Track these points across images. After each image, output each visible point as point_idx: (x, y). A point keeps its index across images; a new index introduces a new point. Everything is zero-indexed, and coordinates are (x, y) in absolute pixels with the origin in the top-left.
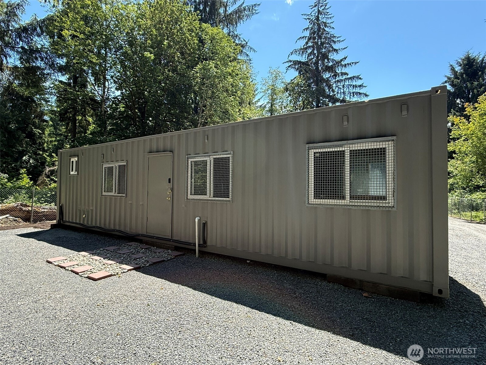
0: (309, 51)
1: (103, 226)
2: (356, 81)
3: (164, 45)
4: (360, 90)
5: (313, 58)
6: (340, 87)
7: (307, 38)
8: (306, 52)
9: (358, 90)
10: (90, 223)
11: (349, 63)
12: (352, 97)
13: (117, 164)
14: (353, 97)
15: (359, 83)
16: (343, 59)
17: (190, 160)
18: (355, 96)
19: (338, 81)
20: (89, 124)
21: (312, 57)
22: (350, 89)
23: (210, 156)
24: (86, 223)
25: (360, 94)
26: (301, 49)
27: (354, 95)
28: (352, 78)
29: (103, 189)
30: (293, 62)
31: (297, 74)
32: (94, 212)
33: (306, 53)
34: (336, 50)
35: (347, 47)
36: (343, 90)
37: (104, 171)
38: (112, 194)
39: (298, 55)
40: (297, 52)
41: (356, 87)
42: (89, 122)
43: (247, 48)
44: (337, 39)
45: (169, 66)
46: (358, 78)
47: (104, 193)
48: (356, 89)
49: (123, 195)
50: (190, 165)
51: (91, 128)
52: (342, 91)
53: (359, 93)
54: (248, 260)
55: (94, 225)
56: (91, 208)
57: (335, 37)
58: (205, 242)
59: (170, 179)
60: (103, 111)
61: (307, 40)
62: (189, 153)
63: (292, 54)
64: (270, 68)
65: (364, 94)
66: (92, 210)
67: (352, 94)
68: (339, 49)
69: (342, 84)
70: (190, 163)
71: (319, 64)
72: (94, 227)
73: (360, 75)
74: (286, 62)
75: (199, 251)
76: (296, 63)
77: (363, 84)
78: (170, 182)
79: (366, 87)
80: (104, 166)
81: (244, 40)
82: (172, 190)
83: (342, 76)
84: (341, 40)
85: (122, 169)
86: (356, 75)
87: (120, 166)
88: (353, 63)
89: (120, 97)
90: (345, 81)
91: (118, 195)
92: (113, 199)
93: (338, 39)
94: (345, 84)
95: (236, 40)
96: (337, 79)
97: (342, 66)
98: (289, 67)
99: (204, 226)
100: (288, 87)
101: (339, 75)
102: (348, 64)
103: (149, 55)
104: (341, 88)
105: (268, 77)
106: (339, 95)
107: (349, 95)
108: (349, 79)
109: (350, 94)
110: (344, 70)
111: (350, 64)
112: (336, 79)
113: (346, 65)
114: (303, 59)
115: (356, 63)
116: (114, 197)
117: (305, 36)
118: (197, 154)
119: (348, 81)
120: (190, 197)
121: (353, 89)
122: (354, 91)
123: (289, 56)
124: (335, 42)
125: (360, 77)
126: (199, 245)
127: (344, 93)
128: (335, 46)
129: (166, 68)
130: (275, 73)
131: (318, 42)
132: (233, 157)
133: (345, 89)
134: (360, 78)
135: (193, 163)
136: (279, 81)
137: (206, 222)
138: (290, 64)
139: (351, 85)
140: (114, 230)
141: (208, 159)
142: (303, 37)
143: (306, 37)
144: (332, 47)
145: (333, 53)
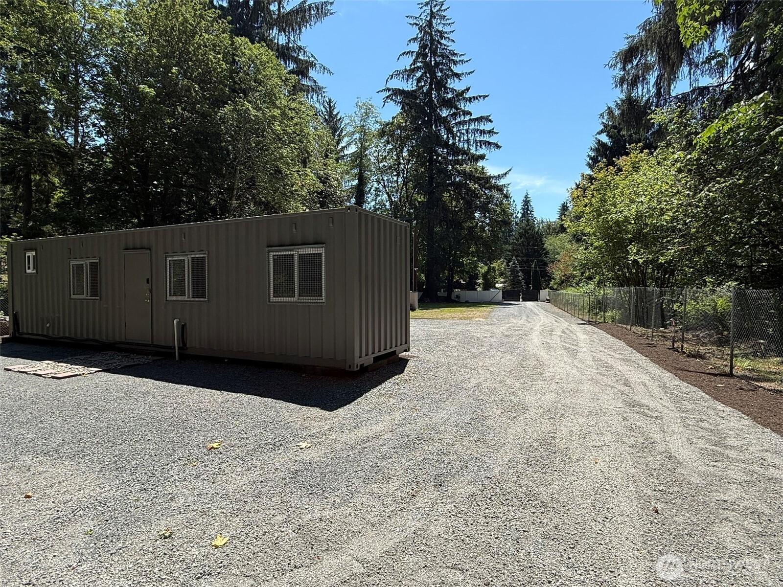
0: (418, 74)
1: (73, 336)
2: (484, 124)
3: (172, 73)
4: (489, 137)
5: (424, 86)
6: (462, 131)
7: (415, 54)
8: (414, 76)
9: (486, 138)
10: (56, 333)
11: (475, 95)
12: (478, 148)
13: (88, 262)
14: (480, 147)
15: (487, 127)
16: (465, 90)
17: (168, 259)
18: (483, 146)
19: (460, 123)
20: (54, 188)
21: (423, 84)
22: (476, 135)
23: (188, 255)
24: (50, 333)
25: (490, 143)
26: (406, 70)
27: (481, 146)
28: (479, 120)
29: (72, 291)
30: (393, 91)
31: (398, 109)
32: (61, 320)
33: (413, 78)
34: (458, 76)
35: (473, 72)
36: (468, 136)
37: (71, 269)
38: (84, 297)
39: (401, 79)
40: (399, 74)
41: (484, 133)
42: (54, 184)
43: (318, 68)
44: (459, 59)
45: (183, 102)
46: (487, 119)
47: (73, 297)
48: (484, 137)
49: (97, 298)
50: (168, 264)
51: (58, 195)
52: (466, 138)
53: (488, 142)
54: (226, 358)
55: (61, 335)
56: (57, 315)
57: (456, 54)
58: (184, 344)
59: (148, 280)
60: (76, 170)
61: (414, 58)
62: (167, 251)
63: (391, 78)
64: (358, 98)
65: (494, 143)
66: (59, 318)
67: (479, 144)
68: (463, 74)
69: (465, 128)
70: (168, 262)
71: (433, 96)
72: (62, 338)
73: (490, 116)
74: (382, 91)
75: (179, 353)
76: (397, 92)
77: (493, 129)
78: (148, 282)
79: (497, 133)
80: (71, 264)
81: (313, 56)
82: (151, 291)
83: (464, 116)
84: (465, 60)
85: (94, 267)
86: (485, 115)
87: (91, 264)
88: (480, 97)
89: (104, 147)
90: (469, 123)
91: (90, 298)
92: (85, 304)
93: (461, 58)
94: (470, 128)
95: (300, 54)
96: (458, 120)
97: (466, 99)
98: (387, 97)
99: (183, 328)
100: (385, 130)
101: (460, 114)
102: (474, 97)
103: (147, 90)
104: (464, 134)
105: (355, 113)
106: (461, 144)
107: (474, 145)
108: (475, 121)
109: (477, 143)
110: (468, 107)
111: (477, 98)
112: (456, 119)
113: (470, 98)
114: (409, 86)
115: (485, 97)
116: (85, 301)
117: (412, 50)
118: (175, 253)
119: (474, 123)
120: (170, 298)
121: (481, 135)
122: (482, 139)
123: (387, 81)
124: (455, 63)
125: (490, 118)
126: (179, 348)
127: (468, 141)
128: (457, 69)
129: (178, 105)
130: (365, 107)
131: (431, 61)
132: (208, 258)
133: (470, 135)
134: (490, 121)
135: (171, 262)
136: (371, 121)
137: (186, 324)
138: (388, 94)
139: (478, 130)
140: (87, 340)
141: (185, 258)
142: (409, 52)
143: (413, 52)
144: (452, 71)
145: (454, 80)
